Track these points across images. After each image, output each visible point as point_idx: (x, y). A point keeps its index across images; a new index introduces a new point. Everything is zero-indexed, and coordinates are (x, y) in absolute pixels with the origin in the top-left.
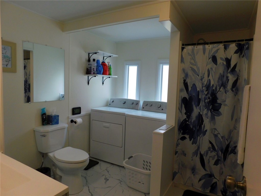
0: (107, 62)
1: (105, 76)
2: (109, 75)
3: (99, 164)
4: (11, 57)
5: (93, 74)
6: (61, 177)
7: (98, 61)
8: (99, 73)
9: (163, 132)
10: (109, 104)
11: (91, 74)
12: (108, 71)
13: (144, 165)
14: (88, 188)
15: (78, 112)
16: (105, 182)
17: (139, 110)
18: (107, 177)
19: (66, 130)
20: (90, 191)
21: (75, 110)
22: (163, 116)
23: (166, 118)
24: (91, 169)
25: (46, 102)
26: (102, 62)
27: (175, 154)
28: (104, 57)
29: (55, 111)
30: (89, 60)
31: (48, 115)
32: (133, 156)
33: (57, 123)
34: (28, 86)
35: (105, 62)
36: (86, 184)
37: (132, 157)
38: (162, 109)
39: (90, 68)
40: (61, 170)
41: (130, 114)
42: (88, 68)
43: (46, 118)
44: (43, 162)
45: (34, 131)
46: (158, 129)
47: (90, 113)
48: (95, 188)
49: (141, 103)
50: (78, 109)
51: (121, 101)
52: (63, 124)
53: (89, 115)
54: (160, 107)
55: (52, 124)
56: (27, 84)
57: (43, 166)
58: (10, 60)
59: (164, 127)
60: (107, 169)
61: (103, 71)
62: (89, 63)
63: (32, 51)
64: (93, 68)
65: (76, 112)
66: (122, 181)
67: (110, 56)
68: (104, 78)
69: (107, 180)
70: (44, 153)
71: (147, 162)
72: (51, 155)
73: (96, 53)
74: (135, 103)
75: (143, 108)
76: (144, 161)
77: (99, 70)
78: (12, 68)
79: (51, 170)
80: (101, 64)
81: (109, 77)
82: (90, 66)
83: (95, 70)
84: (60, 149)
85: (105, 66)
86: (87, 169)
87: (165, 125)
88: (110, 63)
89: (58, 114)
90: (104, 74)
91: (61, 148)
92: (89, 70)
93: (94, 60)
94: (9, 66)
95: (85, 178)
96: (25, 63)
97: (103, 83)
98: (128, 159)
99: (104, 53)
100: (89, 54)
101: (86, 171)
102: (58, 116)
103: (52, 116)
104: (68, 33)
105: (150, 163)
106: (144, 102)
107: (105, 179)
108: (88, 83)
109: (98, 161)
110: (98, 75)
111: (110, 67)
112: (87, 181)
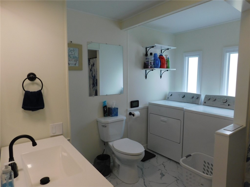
0: (165, 55)
1: (163, 70)
2: (167, 68)
3: (156, 157)
4: (79, 57)
5: (150, 68)
6: (119, 165)
7: (155, 55)
8: (156, 67)
9: (229, 133)
10: (167, 98)
11: (148, 68)
12: (166, 64)
13: (204, 165)
14: (143, 180)
15: (136, 105)
16: (161, 178)
17: (201, 104)
18: (163, 172)
19: (124, 122)
20: (145, 184)
21: (133, 104)
22: (229, 113)
23: (233, 116)
24: (148, 161)
25: (107, 95)
26: (159, 56)
27: (246, 161)
28: (162, 50)
29: (115, 103)
30: (146, 55)
31: (108, 108)
32: (192, 154)
33: (116, 115)
34: (96, 81)
35: (163, 56)
36: (142, 176)
37: (190, 155)
38: (229, 105)
39: (147, 62)
40: (119, 159)
41: (189, 109)
42: (146, 62)
43: (107, 110)
44: (104, 150)
45: (97, 121)
46: (222, 129)
47: (148, 106)
48: (150, 182)
49: (203, 98)
50: (136, 103)
51: (179, 95)
52: (122, 116)
53: (147, 109)
54: (226, 102)
55: (112, 116)
56: (95, 80)
57: (104, 153)
58: (77, 60)
59: (231, 127)
60: (163, 164)
61: (160, 64)
62: (146, 57)
63: (98, 50)
64: (150, 62)
65: (134, 105)
66: (179, 180)
67: (168, 49)
68: (162, 72)
69: (162, 175)
70: (105, 142)
71: (208, 163)
72: (111, 144)
73: (153, 47)
74: (195, 97)
75: (205, 103)
76: (205, 162)
77: (157, 64)
78: (79, 66)
79: (111, 157)
80: (159, 58)
81: (168, 71)
82: (147, 61)
83: (152, 64)
84: (118, 139)
85: (163, 59)
86: (144, 160)
87: (232, 125)
88: (168, 55)
89: (117, 107)
90: (161, 67)
91: (120, 139)
92: (146, 64)
93: (151, 54)
94: (77, 65)
95: (142, 169)
96: (94, 61)
97: (161, 77)
98: (186, 158)
99: (161, 46)
100: (146, 48)
101: (143, 163)
102: (117, 109)
103: (112, 109)
104: (126, 30)
105: (212, 165)
106: (207, 97)
107: (160, 174)
108: (146, 77)
109: (155, 154)
110: (155, 69)
111: (167, 60)
112: (143, 173)
